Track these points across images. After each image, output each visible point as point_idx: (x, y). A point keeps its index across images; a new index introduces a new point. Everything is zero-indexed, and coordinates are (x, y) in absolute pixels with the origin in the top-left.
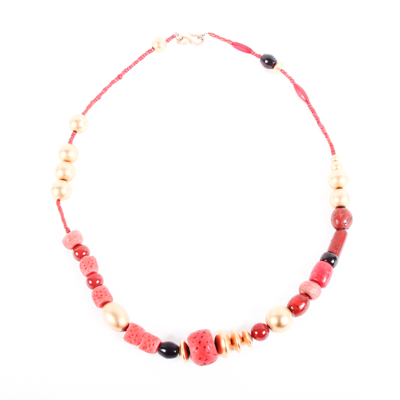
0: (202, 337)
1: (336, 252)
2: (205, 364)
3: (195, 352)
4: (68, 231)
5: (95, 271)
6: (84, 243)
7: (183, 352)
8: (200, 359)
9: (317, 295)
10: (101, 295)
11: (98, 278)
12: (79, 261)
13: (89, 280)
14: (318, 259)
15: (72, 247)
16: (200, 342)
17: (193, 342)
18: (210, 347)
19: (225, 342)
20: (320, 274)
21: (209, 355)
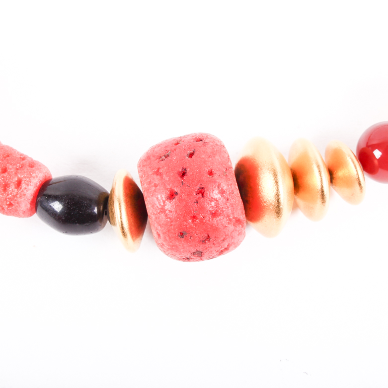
0: (191, 155)
2: (199, 255)
3: (163, 210)
7: (120, 210)
8: (182, 234)
16: (183, 174)
17: (158, 173)
18: (222, 192)
19: (275, 175)
21: (215, 221)
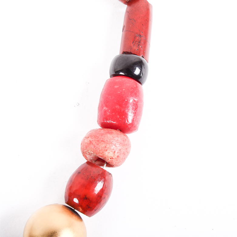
1: (139, 50)
9: (121, 156)
14: (105, 75)
20: (117, 107)
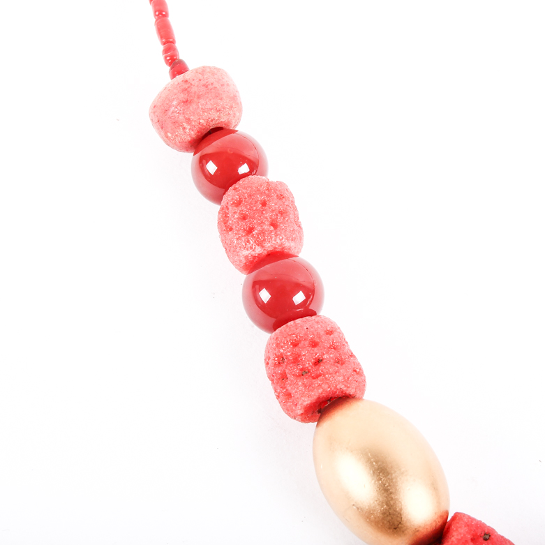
4: (177, 67)
5: (288, 244)
6: (247, 126)
10: (318, 362)
11: (301, 280)
12: (218, 199)
13: (256, 285)
15: (190, 133)
